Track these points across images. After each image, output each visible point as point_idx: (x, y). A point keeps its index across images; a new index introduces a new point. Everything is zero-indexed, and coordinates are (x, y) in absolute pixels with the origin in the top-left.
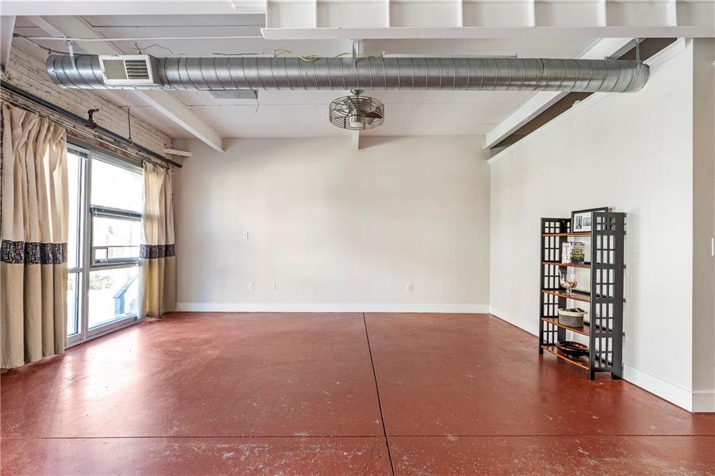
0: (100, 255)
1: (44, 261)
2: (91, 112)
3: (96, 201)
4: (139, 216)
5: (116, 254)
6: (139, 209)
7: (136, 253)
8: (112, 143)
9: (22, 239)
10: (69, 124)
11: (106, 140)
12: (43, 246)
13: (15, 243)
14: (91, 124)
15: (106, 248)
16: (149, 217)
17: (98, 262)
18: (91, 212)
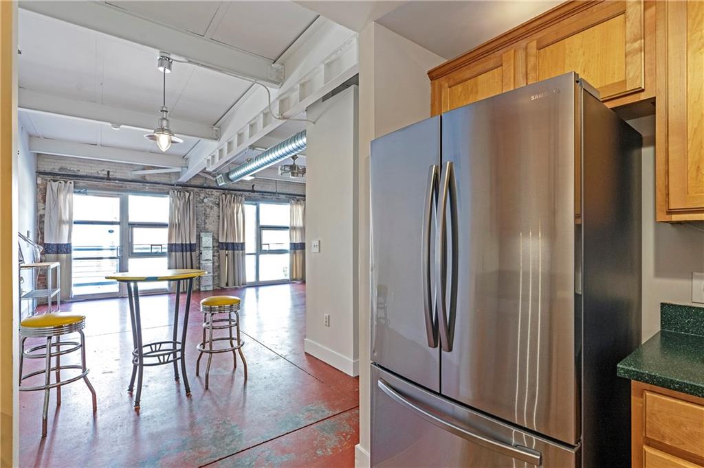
0: (265, 248)
1: (234, 249)
2: (253, 186)
3: (262, 223)
4: (288, 228)
5: (273, 247)
6: (288, 225)
7: (287, 247)
8: (270, 195)
9: (224, 241)
10: (247, 194)
11: (266, 195)
12: (233, 244)
13: (222, 243)
14: (253, 191)
16: (293, 228)
17: (265, 251)
18: (260, 228)
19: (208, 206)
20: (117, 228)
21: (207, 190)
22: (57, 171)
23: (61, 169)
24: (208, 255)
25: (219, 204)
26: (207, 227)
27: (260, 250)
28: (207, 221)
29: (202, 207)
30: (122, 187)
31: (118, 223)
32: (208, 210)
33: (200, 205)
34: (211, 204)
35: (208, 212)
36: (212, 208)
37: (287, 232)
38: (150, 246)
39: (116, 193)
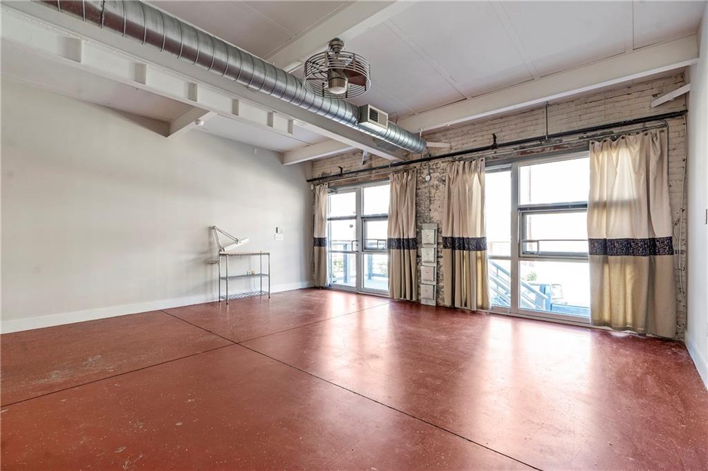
0: (531, 248)
1: (463, 248)
2: (494, 137)
4: (585, 206)
5: (545, 247)
7: (584, 248)
8: (538, 145)
9: (449, 235)
11: (530, 146)
12: (462, 239)
13: (446, 238)
14: (496, 146)
15: (537, 241)
17: (531, 253)
18: (521, 212)
19: (433, 186)
20: (353, 222)
21: (431, 163)
22: (320, 176)
23: (323, 173)
24: (427, 254)
25: (445, 181)
26: (432, 214)
27: (520, 253)
28: (431, 207)
29: (425, 188)
30: (355, 180)
31: (355, 218)
32: (433, 191)
33: (423, 186)
34: (436, 182)
35: (432, 195)
36: (437, 187)
37: (582, 216)
38: (376, 241)
39: (353, 187)
